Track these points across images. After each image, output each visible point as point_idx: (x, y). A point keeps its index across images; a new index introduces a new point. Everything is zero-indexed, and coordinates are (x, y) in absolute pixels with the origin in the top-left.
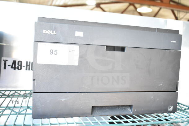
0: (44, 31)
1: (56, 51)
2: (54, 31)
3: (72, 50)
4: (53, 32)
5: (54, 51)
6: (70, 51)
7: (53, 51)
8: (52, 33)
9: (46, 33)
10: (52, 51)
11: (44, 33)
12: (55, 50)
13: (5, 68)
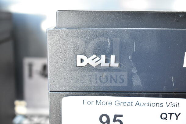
0: (79, 57)
1: (118, 118)
2: (113, 58)
3: (171, 114)
4: (107, 61)
5: (111, 119)
6: (164, 116)
7: (108, 117)
8: (104, 65)
9: (84, 64)
10: (104, 119)
11: (79, 64)
12: (116, 116)
13: (30, 75)
